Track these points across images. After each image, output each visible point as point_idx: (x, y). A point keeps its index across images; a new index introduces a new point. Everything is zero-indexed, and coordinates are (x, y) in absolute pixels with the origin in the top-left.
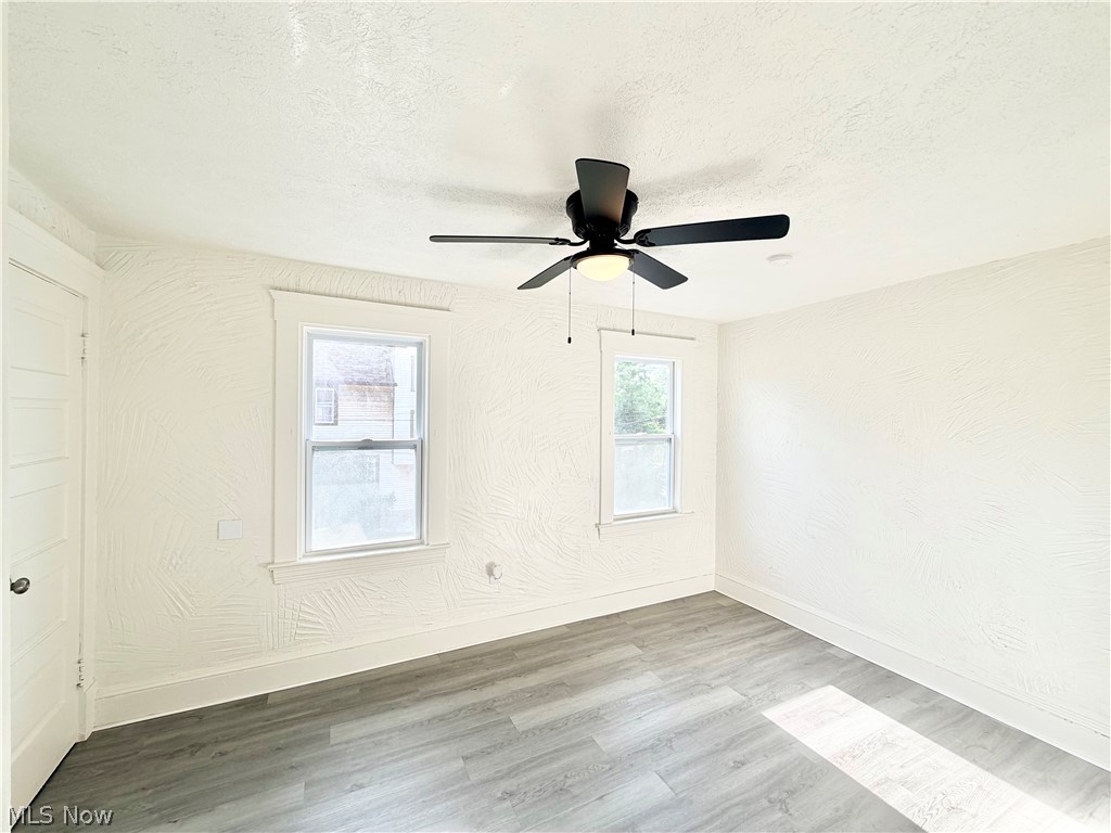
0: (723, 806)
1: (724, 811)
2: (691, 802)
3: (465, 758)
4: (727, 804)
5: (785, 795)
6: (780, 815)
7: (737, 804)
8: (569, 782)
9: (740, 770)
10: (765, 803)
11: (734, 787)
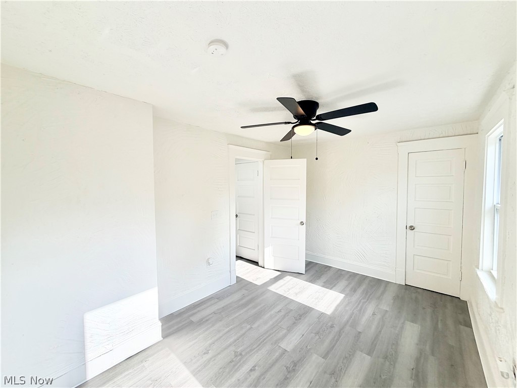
0: (260, 346)
1: (259, 345)
2: (272, 344)
3: (360, 333)
4: (258, 348)
5: (234, 359)
6: (238, 350)
7: (254, 349)
8: (317, 337)
9: (253, 366)
10: (243, 354)
11: (256, 356)
